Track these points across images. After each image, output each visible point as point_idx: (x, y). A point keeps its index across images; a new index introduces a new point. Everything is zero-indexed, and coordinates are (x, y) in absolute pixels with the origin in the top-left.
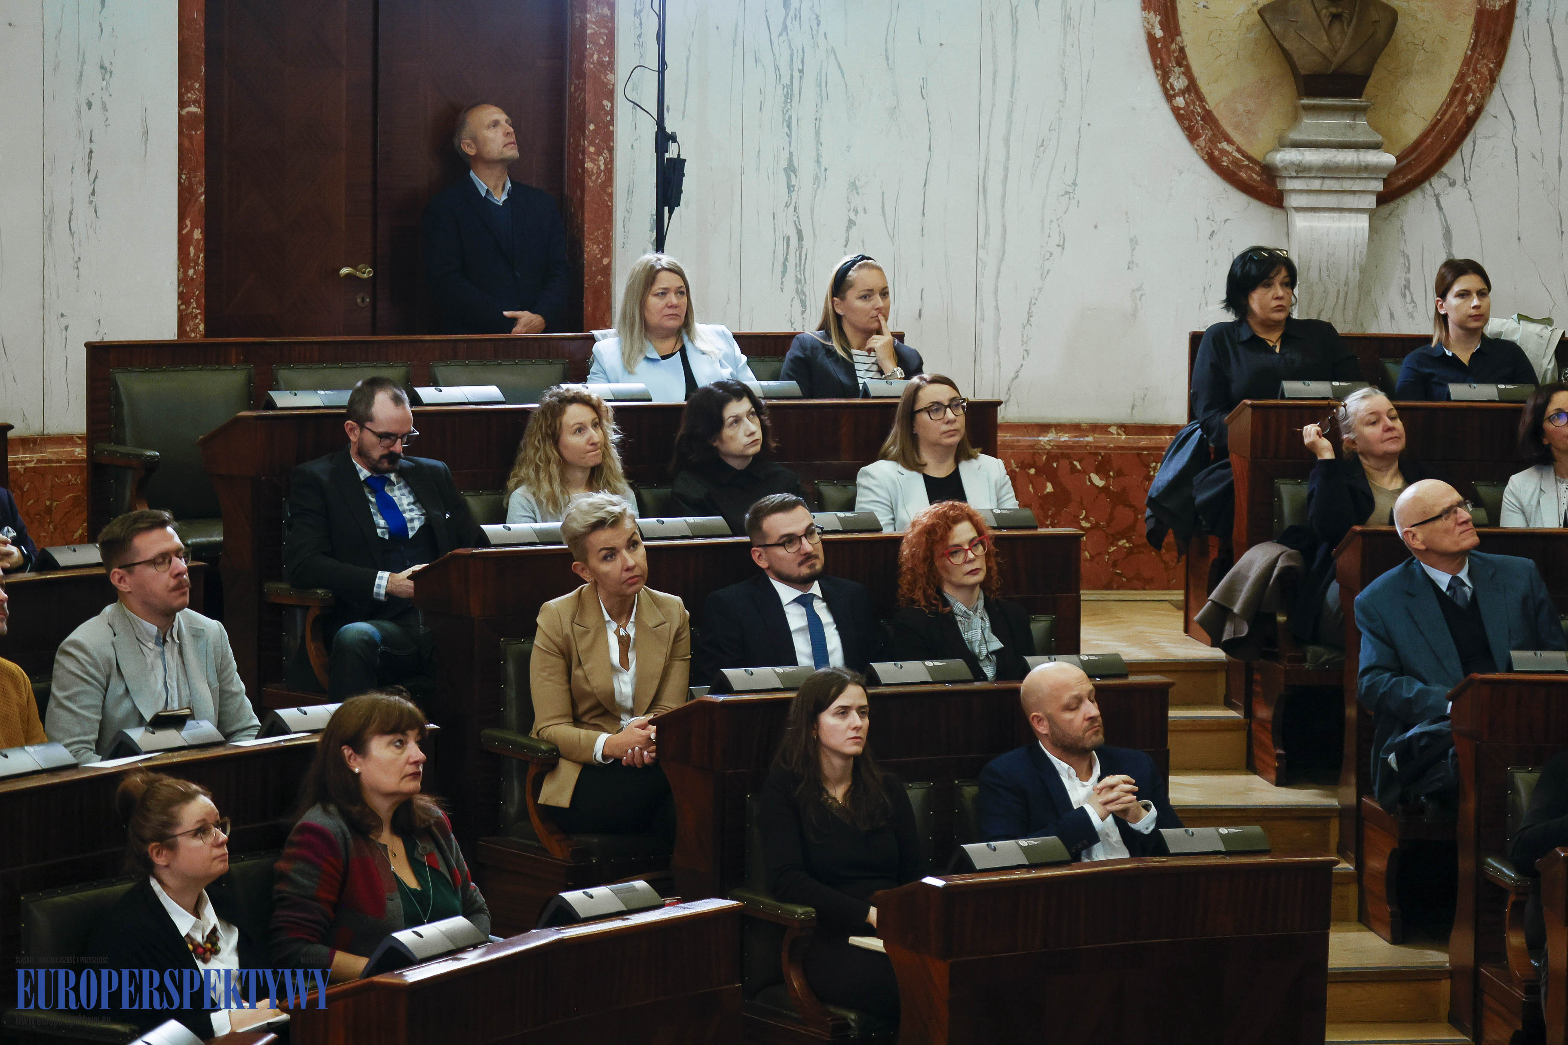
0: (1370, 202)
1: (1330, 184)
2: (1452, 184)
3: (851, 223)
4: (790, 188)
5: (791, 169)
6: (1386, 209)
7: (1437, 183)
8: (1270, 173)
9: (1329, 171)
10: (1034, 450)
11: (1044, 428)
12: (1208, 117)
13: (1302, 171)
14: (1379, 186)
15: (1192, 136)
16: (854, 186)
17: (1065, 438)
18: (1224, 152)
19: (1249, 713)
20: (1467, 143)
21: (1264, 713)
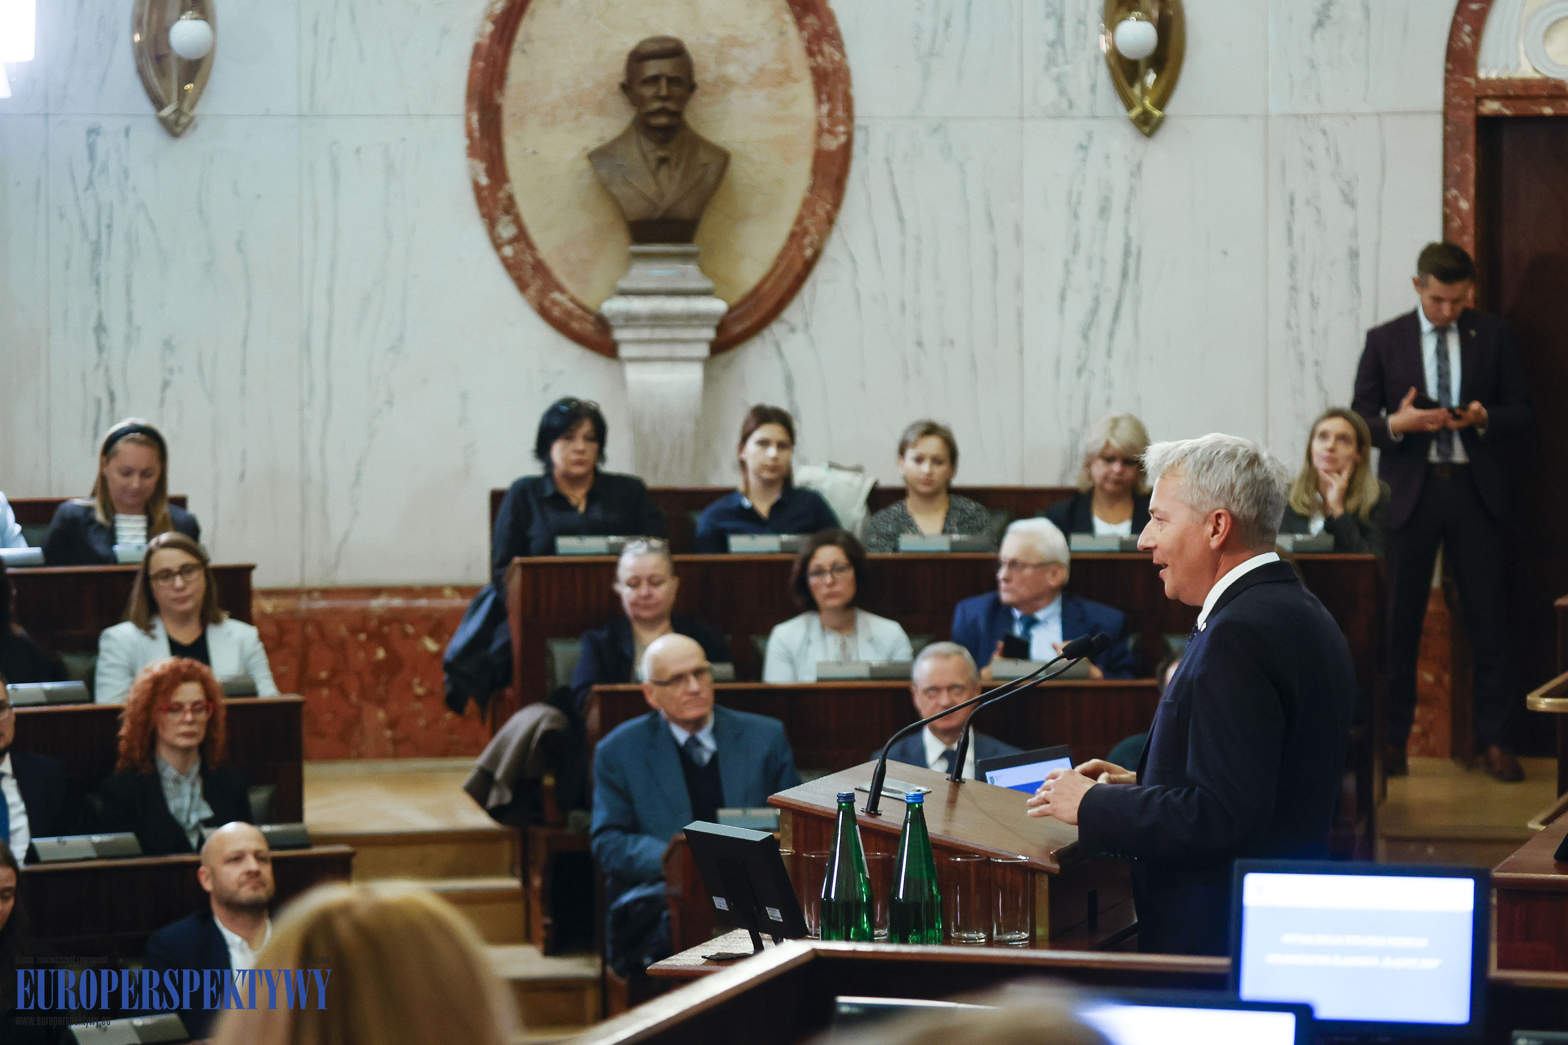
0: (703, 350)
1: (660, 333)
2: (793, 330)
3: (166, 384)
4: (100, 348)
5: (100, 328)
6: (723, 358)
7: (776, 329)
8: (603, 324)
9: (657, 320)
10: (365, 615)
11: (375, 592)
12: (540, 267)
13: (631, 320)
14: (710, 334)
15: (522, 286)
16: (168, 345)
17: (397, 602)
18: (555, 303)
19: (526, 882)
20: (806, 290)
21: (537, 882)
